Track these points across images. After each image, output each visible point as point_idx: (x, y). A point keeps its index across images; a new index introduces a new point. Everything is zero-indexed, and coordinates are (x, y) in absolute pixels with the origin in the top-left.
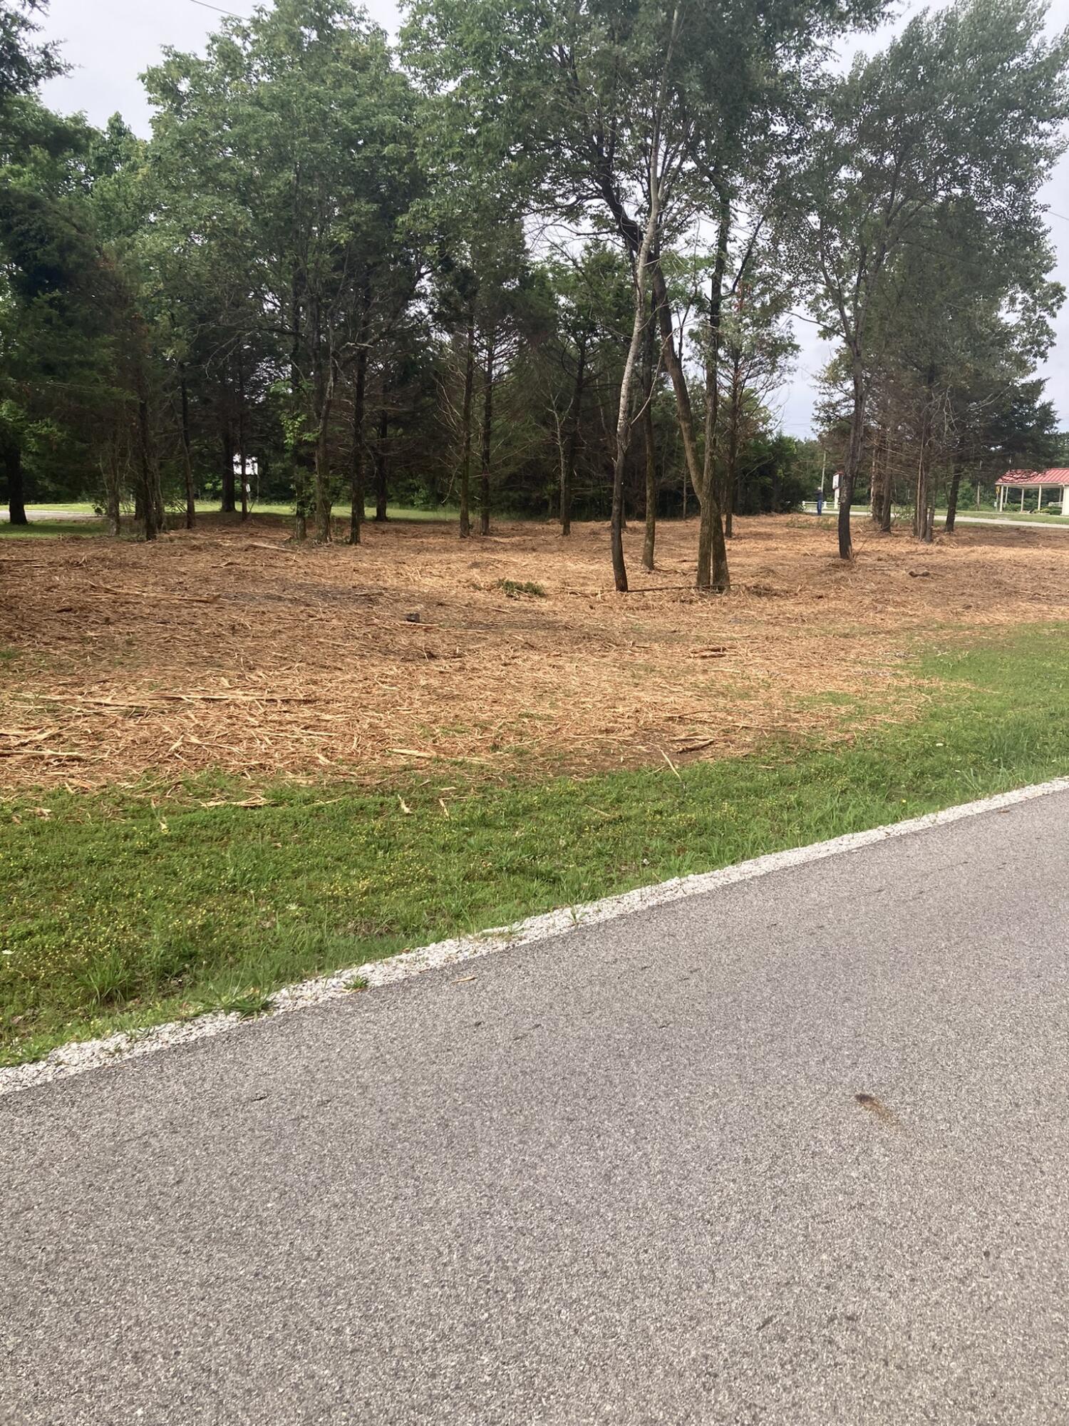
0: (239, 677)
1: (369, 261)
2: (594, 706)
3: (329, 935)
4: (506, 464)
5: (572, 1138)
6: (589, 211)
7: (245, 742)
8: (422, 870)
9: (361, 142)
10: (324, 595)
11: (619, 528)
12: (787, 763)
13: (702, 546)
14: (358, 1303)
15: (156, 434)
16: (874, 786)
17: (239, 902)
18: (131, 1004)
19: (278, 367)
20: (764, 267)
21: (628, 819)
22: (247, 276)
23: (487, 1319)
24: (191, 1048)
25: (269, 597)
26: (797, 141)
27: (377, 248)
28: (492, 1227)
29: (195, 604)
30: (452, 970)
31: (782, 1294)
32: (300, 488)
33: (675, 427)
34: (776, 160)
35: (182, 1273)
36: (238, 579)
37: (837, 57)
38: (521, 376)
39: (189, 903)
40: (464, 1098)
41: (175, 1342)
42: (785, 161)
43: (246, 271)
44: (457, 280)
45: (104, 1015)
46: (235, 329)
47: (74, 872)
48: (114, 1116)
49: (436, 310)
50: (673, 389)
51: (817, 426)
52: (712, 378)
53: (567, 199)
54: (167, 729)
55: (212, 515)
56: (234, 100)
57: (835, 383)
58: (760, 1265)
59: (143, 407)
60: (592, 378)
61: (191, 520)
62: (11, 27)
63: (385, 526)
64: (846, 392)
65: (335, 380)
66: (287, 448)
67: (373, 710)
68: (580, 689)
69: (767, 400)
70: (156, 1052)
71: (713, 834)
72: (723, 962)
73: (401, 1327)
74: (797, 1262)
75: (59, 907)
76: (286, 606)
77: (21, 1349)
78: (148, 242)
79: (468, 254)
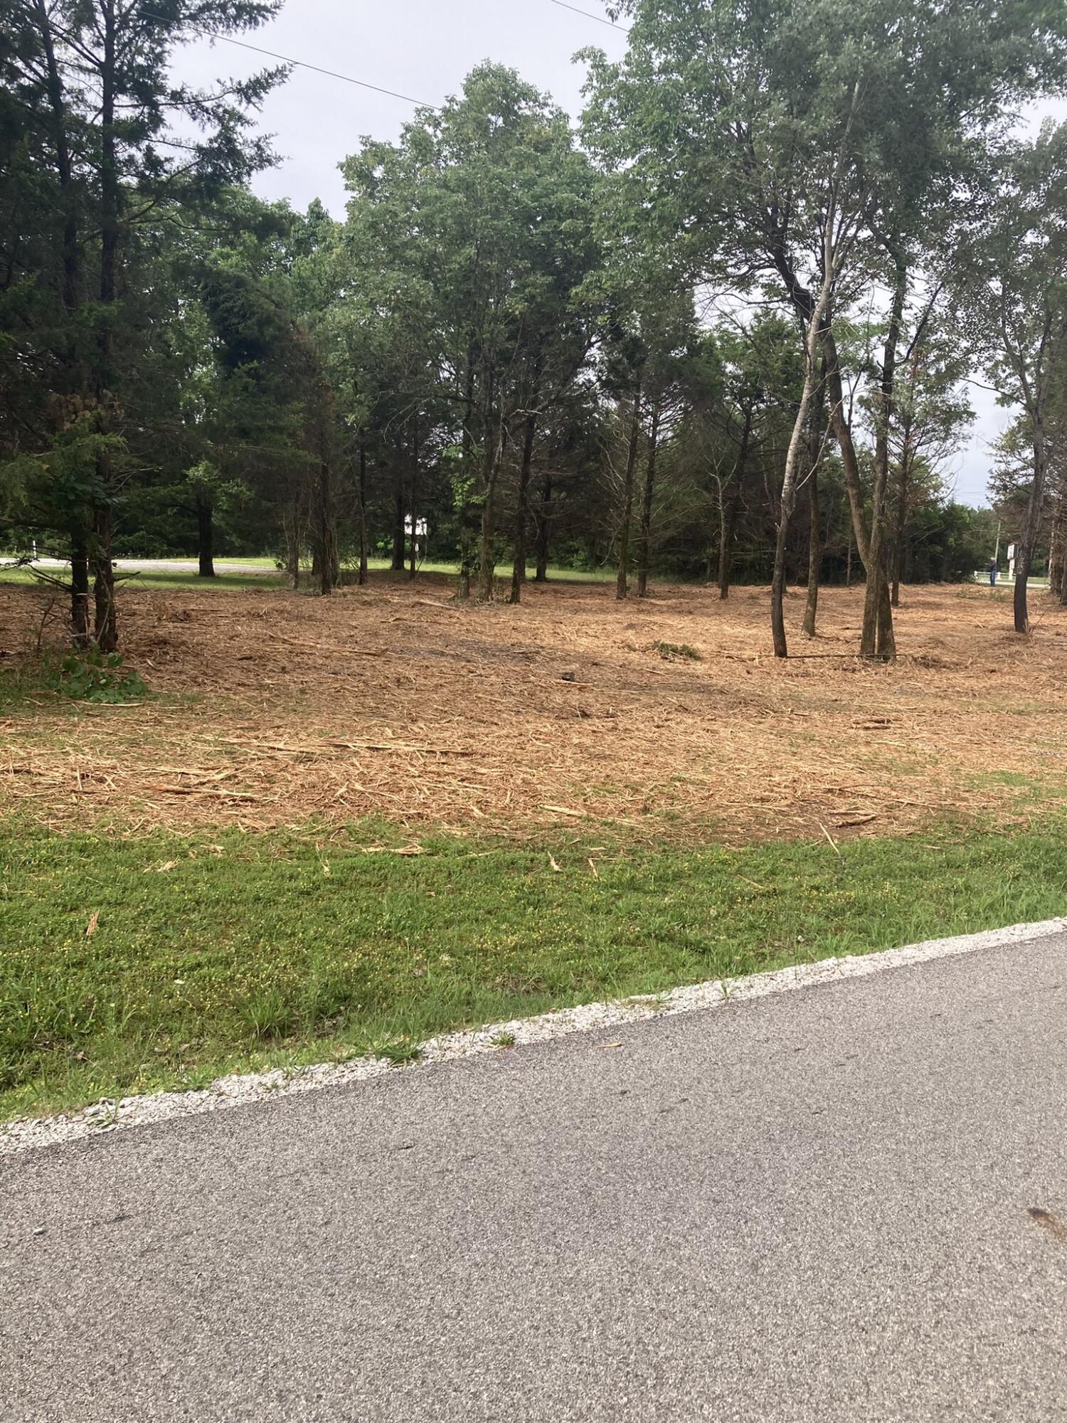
0: (402, 728)
1: (542, 331)
2: (749, 773)
3: (477, 987)
4: (665, 527)
5: (718, 1220)
6: (761, 280)
7: (405, 791)
8: (570, 930)
9: (539, 219)
10: (484, 651)
11: (779, 593)
12: (955, 844)
13: (866, 614)
14: (495, 1369)
15: (335, 495)
16: (1050, 874)
17: (393, 948)
18: (287, 1041)
19: (450, 432)
20: (939, 333)
21: (783, 893)
22: (427, 346)
23: (626, 1404)
24: (343, 1090)
25: (432, 652)
26: (980, 206)
27: (551, 319)
28: (633, 1306)
29: (364, 657)
30: (598, 1035)
31: (942, 1417)
32: (466, 548)
33: (840, 493)
34: (957, 226)
35: (327, 1316)
36: (405, 634)
37: (1025, 123)
38: (684, 442)
39: (346, 945)
40: (608, 1167)
41: (318, 1385)
42: (967, 227)
43: (426, 341)
44: (626, 349)
45: (262, 1050)
46: (412, 396)
47: (241, 909)
48: (268, 1151)
49: (604, 378)
50: (840, 455)
51: (992, 495)
52: (882, 445)
53: (739, 269)
54: (334, 775)
55: (383, 573)
56: (423, 183)
57: (1012, 451)
58: (919, 1383)
59: (325, 469)
60: (756, 443)
61: (362, 576)
62: (228, 122)
63: (544, 587)
64: (1024, 460)
65: (504, 445)
66: (456, 509)
67: (526, 765)
68: (735, 755)
69: (939, 467)
70: (311, 1091)
71: (873, 914)
72: (882, 1050)
73: (538, 1400)
74: (959, 1385)
75: (226, 942)
76: (448, 662)
77: (174, 1374)
78: (337, 315)
79: (637, 323)
